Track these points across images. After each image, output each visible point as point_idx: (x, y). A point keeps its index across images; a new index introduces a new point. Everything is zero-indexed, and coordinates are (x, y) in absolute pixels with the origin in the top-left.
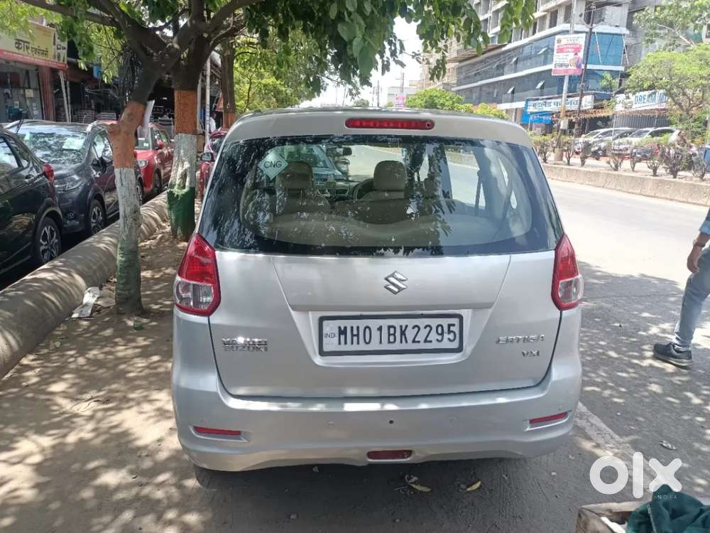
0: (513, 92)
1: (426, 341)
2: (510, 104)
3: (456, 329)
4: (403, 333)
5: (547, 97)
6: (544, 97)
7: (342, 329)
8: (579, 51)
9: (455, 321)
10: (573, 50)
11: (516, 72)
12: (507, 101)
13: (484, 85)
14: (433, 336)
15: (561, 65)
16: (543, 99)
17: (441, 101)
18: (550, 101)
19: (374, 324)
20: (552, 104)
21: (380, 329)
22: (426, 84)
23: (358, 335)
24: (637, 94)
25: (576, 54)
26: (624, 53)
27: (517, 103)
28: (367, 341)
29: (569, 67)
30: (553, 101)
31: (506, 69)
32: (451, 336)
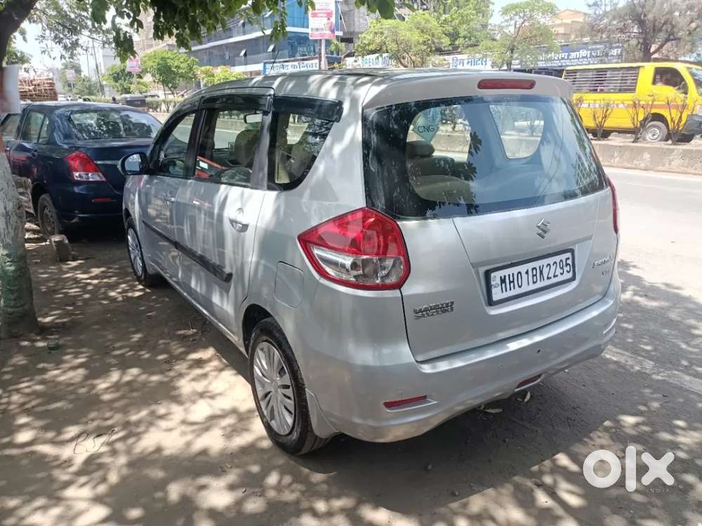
0: (245, 55)
1: (555, 276)
2: (244, 67)
3: (570, 262)
4: (541, 273)
5: (284, 60)
6: (281, 60)
7: (503, 278)
8: (331, 17)
9: (569, 255)
10: (326, 15)
11: (244, 33)
12: (240, 64)
13: (213, 47)
14: (559, 271)
15: (317, 30)
16: (280, 62)
17: (176, 64)
18: (286, 64)
19: (523, 268)
20: (289, 67)
21: (527, 273)
22: (147, 45)
23: (513, 282)
24: (365, 57)
25: (328, 19)
26: (341, 19)
27: (253, 65)
28: (520, 284)
29: (324, 32)
30: (290, 64)
31: (235, 31)
32: (568, 268)
